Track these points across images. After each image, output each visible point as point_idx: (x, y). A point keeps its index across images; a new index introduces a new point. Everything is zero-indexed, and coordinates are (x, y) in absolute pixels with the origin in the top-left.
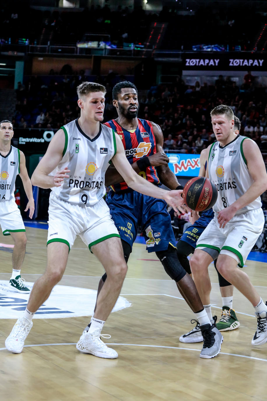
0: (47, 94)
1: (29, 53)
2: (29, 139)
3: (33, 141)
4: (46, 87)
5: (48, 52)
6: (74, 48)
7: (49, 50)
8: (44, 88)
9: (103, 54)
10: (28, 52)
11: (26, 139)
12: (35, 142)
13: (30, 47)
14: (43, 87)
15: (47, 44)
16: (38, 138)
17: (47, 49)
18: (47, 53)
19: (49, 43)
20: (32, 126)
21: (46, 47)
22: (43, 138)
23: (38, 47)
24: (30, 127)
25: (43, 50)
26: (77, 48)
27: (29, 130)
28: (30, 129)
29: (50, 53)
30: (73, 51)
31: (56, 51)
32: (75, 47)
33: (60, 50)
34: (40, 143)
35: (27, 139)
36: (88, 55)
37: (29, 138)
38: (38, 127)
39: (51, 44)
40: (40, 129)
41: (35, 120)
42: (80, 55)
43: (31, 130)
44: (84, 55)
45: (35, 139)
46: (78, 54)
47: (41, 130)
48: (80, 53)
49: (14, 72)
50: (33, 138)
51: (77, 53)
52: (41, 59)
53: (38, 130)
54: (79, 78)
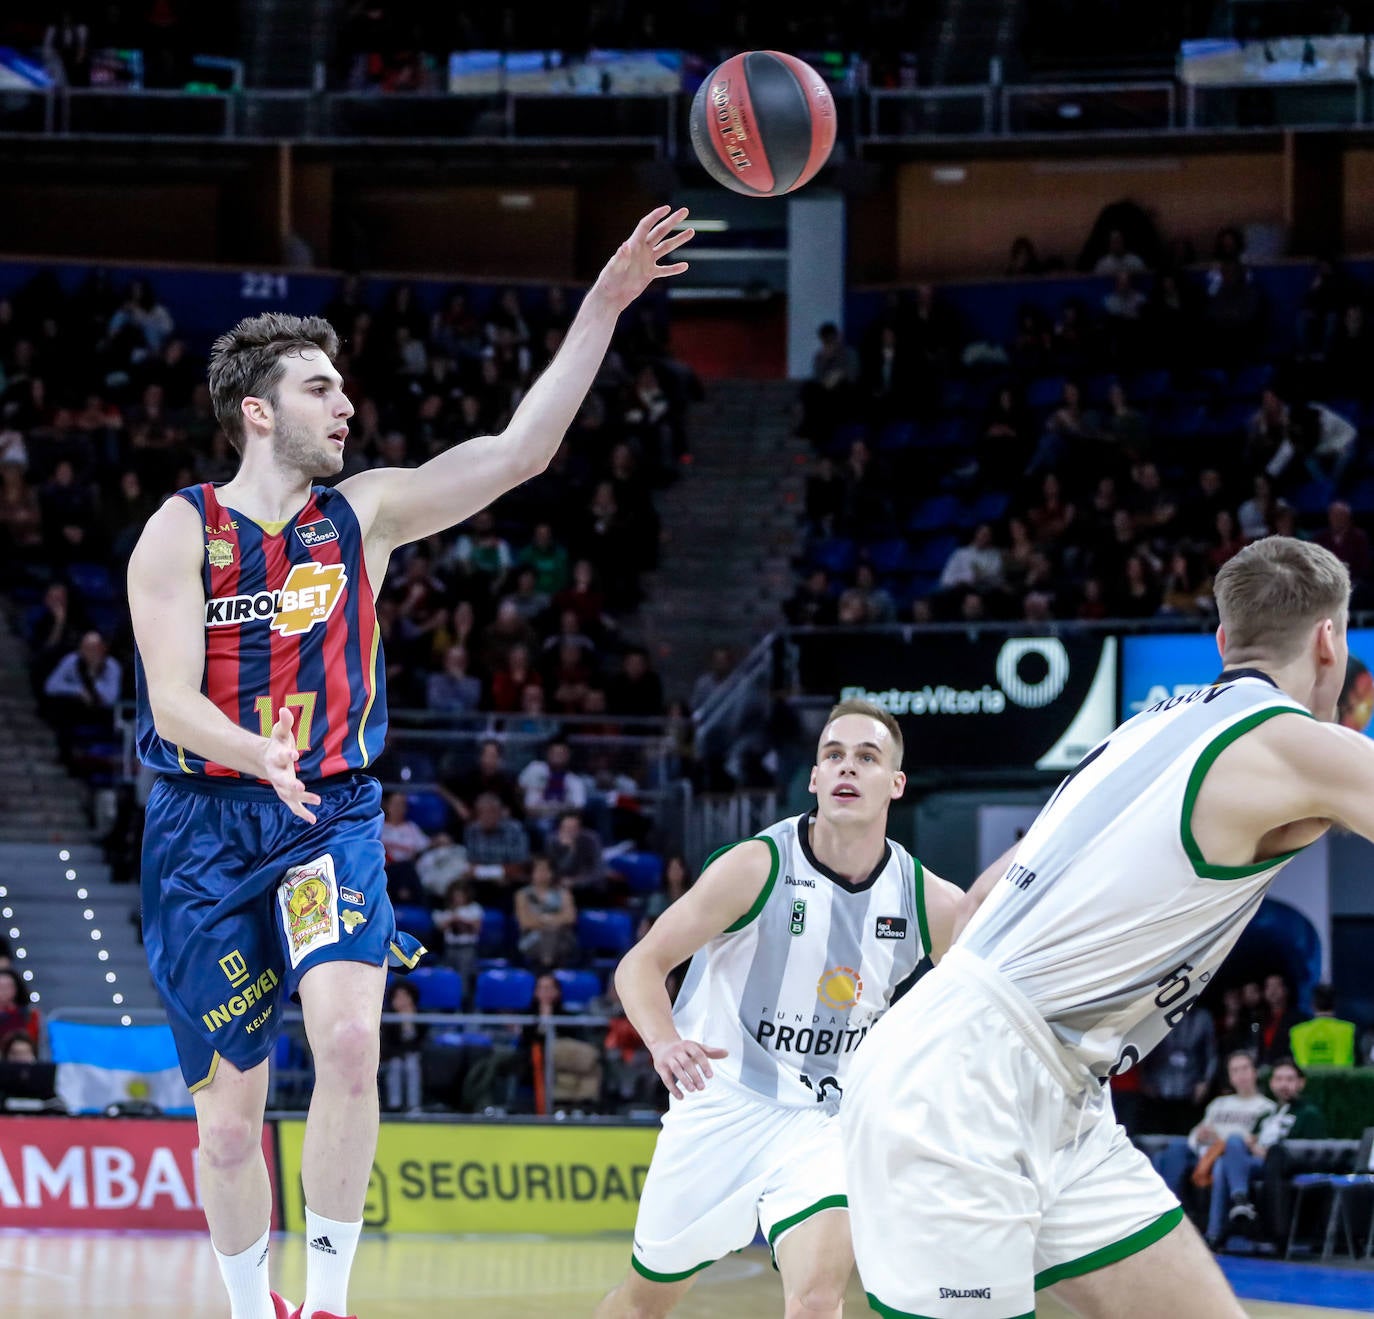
0: (1005, 400)
1: (875, 139)
2: (906, 697)
3: (933, 705)
4: (998, 354)
5: (997, 128)
6: (1164, 94)
7: (997, 113)
8: (981, 365)
9: (1352, 119)
10: (866, 131)
11: (884, 696)
12: (949, 716)
13: (874, 103)
14: (974, 353)
15: (983, 77)
16: (962, 684)
17: (988, 108)
18: (986, 136)
19: (996, 70)
20: (921, 608)
21: (978, 101)
22: (996, 686)
23: (922, 101)
24: (907, 616)
25: (962, 116)
26: (1180, 87)
27: (900, 635)
28: (908, 631)
29: (1007, 136)
30: (1154, 110)
31: (1044, 117)
32: (1169, 87)
33: (1071, 111)
34: (981, 717)
35: (894, 696)
36: (1259, 130)
37: (902, 690)
38: (960, 617)
39: (1009, 77)
40: (972, 631)
41: (937, 572)
42: (1207, 131)
43: (916, 636)
44: (1231, 130)
45: (941, 691)
46: (1191, 129)
47: (983, 635)
48: (1201, 121)
49: (782, 267)
50: (928, 690)
51: (1180, 121)
52: (953, 174)
53: (962, 636)
54: (1207, 283)
